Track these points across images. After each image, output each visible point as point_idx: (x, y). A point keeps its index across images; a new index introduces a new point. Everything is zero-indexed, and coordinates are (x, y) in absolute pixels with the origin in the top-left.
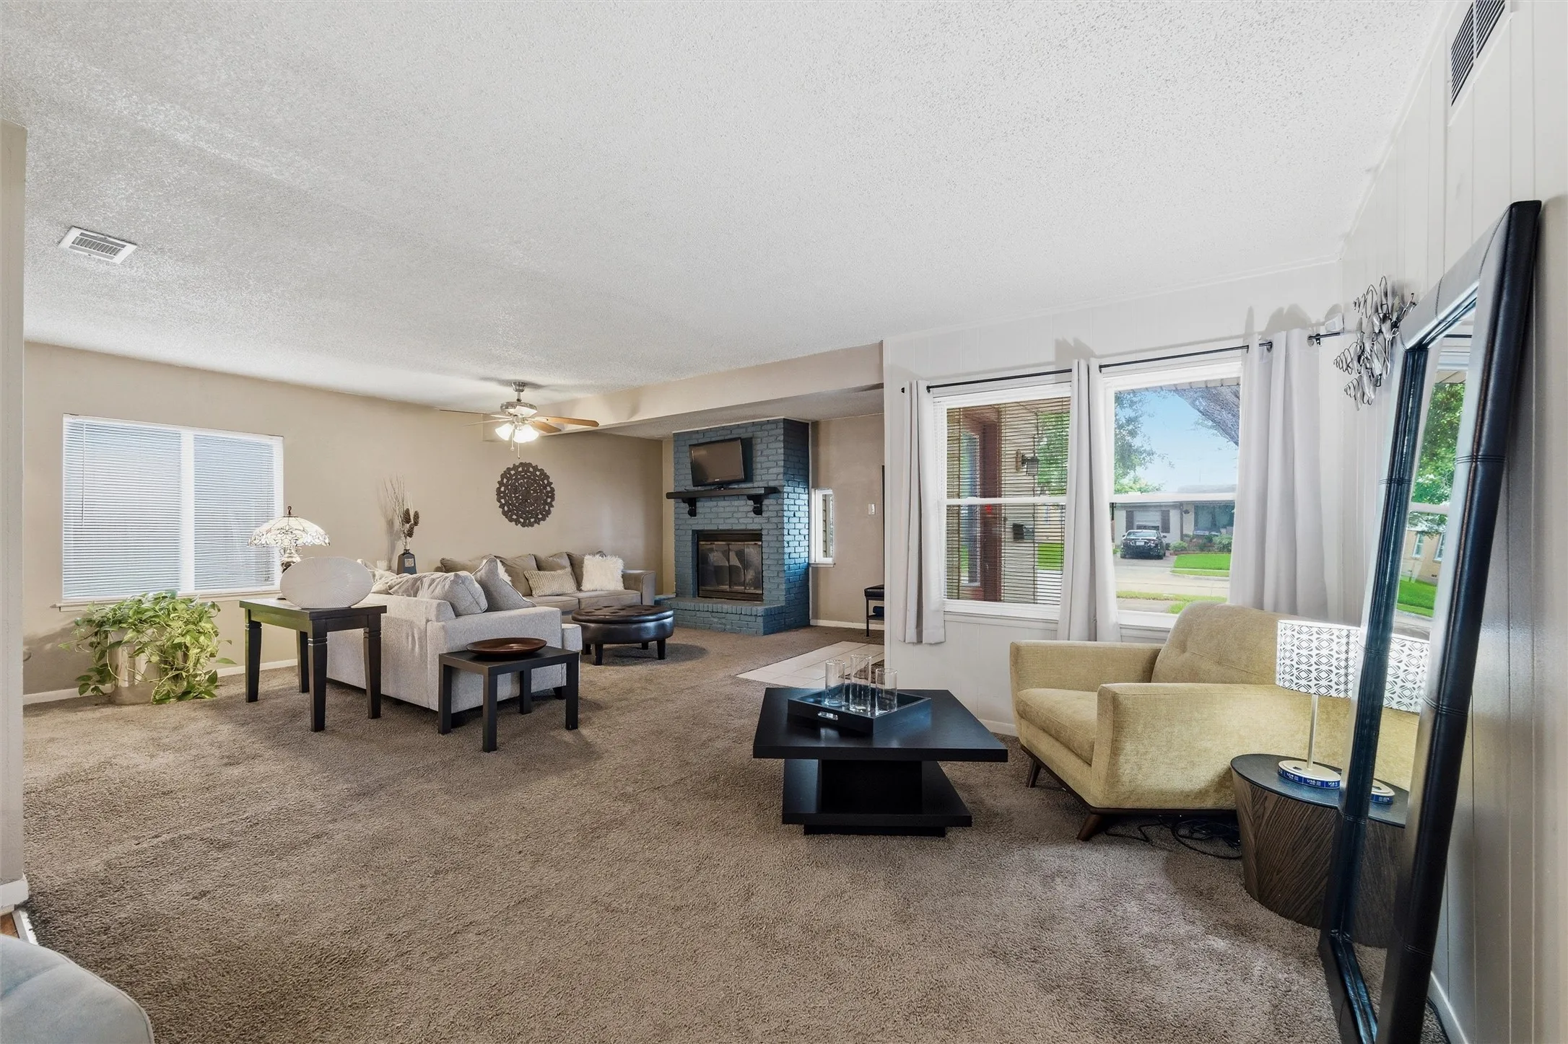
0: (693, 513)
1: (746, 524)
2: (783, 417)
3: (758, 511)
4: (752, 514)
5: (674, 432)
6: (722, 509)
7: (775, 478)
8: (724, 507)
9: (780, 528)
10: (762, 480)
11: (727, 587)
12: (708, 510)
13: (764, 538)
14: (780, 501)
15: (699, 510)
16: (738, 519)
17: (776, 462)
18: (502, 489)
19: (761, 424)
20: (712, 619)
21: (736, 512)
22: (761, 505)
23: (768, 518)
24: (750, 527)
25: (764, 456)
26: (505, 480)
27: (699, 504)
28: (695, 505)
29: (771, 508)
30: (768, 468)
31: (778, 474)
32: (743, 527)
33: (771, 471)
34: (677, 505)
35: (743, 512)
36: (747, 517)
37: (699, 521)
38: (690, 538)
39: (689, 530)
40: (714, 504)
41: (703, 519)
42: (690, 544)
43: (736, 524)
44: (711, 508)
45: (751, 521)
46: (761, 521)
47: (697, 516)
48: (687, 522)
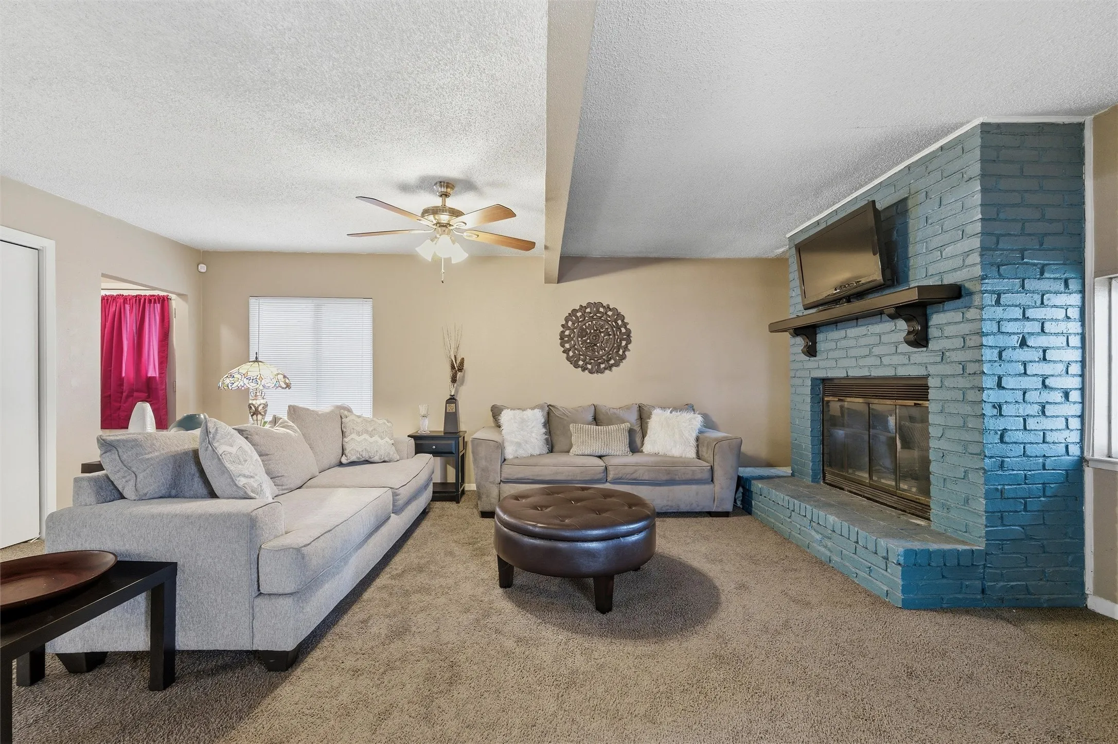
0: (811, 351)
1: (898, 366)
2: (977, 122)
3: (920, 340)
4: (905, 348)
5: (788, 235)
7: (958, 262)
8: (857, 338)
10: (927, 275)
11: (866, 475)
12: (833, 345)
13: (932, 394)
14: (972, 314)
15: (821, 346)
16: (879, 358)
17: (961, 228)
18: (567, 333)
19: (927, 160)
21: (877, 345)
22: (926, 327)
23: (944, 352)
24: (902, 372)
26: (570, 324)
27: (820, 337)
28: (814, 339)
29: (949, 329)
31: (967, 254)
32: (889, 372)
33: (948, 251)
35: (890, 344)
36: (897, 353)
37: (821, 364)
38: (809, 391)
39: (807, 378)
40: (843, 333)
41: (826, 360)
42: (809, 400)
43: (876, 367)
44: (837, 341)
45: (904, 360)
46: (926, 360)
47: (818, 356)
48: (805, 365)
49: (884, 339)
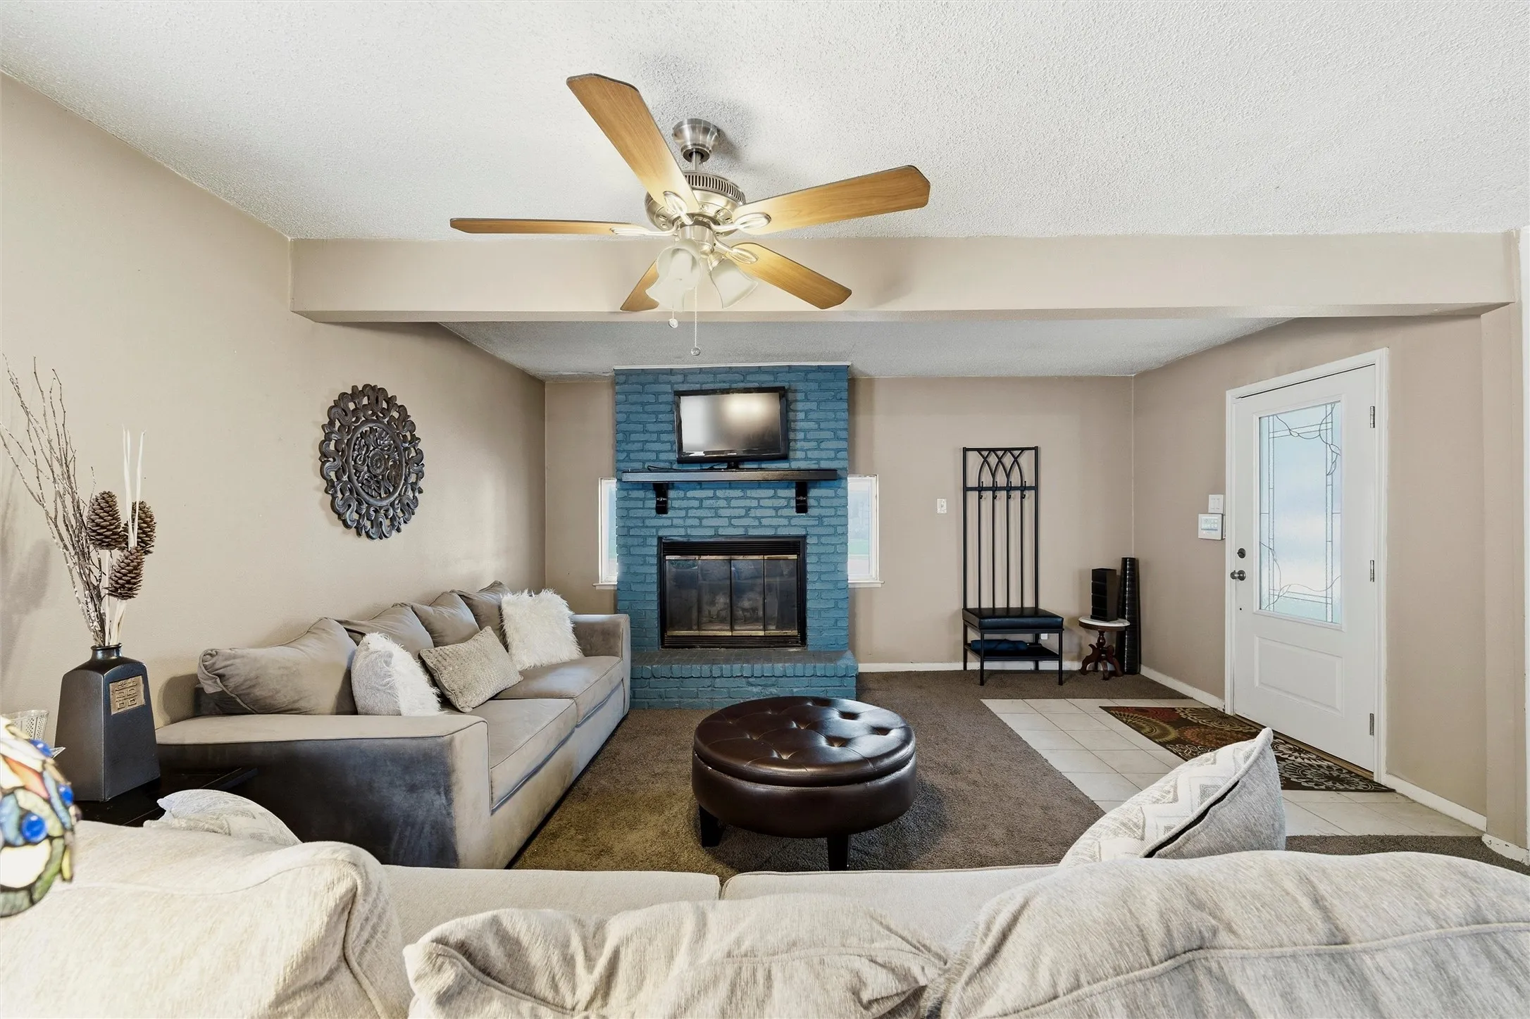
0: (662, 509)
1: (776, 527)
3: (801, 507)
4: (793, 512)
6: (722, 503)
7: (831, 454)
8: (728, 499)
9: (840, 532)
10: (806, 459)
12: (696, 504)
13: (810, 549)
14: (840, 492)
16: (759, 518)
17: (834, 431)
18: (331, 445)
19: (808, 370)
21: (755, 508)
22: (808, 497)
23: (820, 518)
24: (783, 532)
25: (811, 420)
26: (336, 425)
27: (671, 496)
28: (665, 495)
29: (823, 502)
30: (820, 441)
31: (838, 450)
32: (770, 532)
33: (825, 445)
34: (625, 493)
35: (770, 507)
36: (777, 516)
37: (676, 522)
38: (654, 551)
39: (652, 536)
40: (710, 493)
41: (684, 518)
42: (655, 561)
43: (754, 527)
44: (701, 500)
45: (785, 522)
46: (805, 523)
47: (671, 513)
48: (648, 522)
49: (764, 503)
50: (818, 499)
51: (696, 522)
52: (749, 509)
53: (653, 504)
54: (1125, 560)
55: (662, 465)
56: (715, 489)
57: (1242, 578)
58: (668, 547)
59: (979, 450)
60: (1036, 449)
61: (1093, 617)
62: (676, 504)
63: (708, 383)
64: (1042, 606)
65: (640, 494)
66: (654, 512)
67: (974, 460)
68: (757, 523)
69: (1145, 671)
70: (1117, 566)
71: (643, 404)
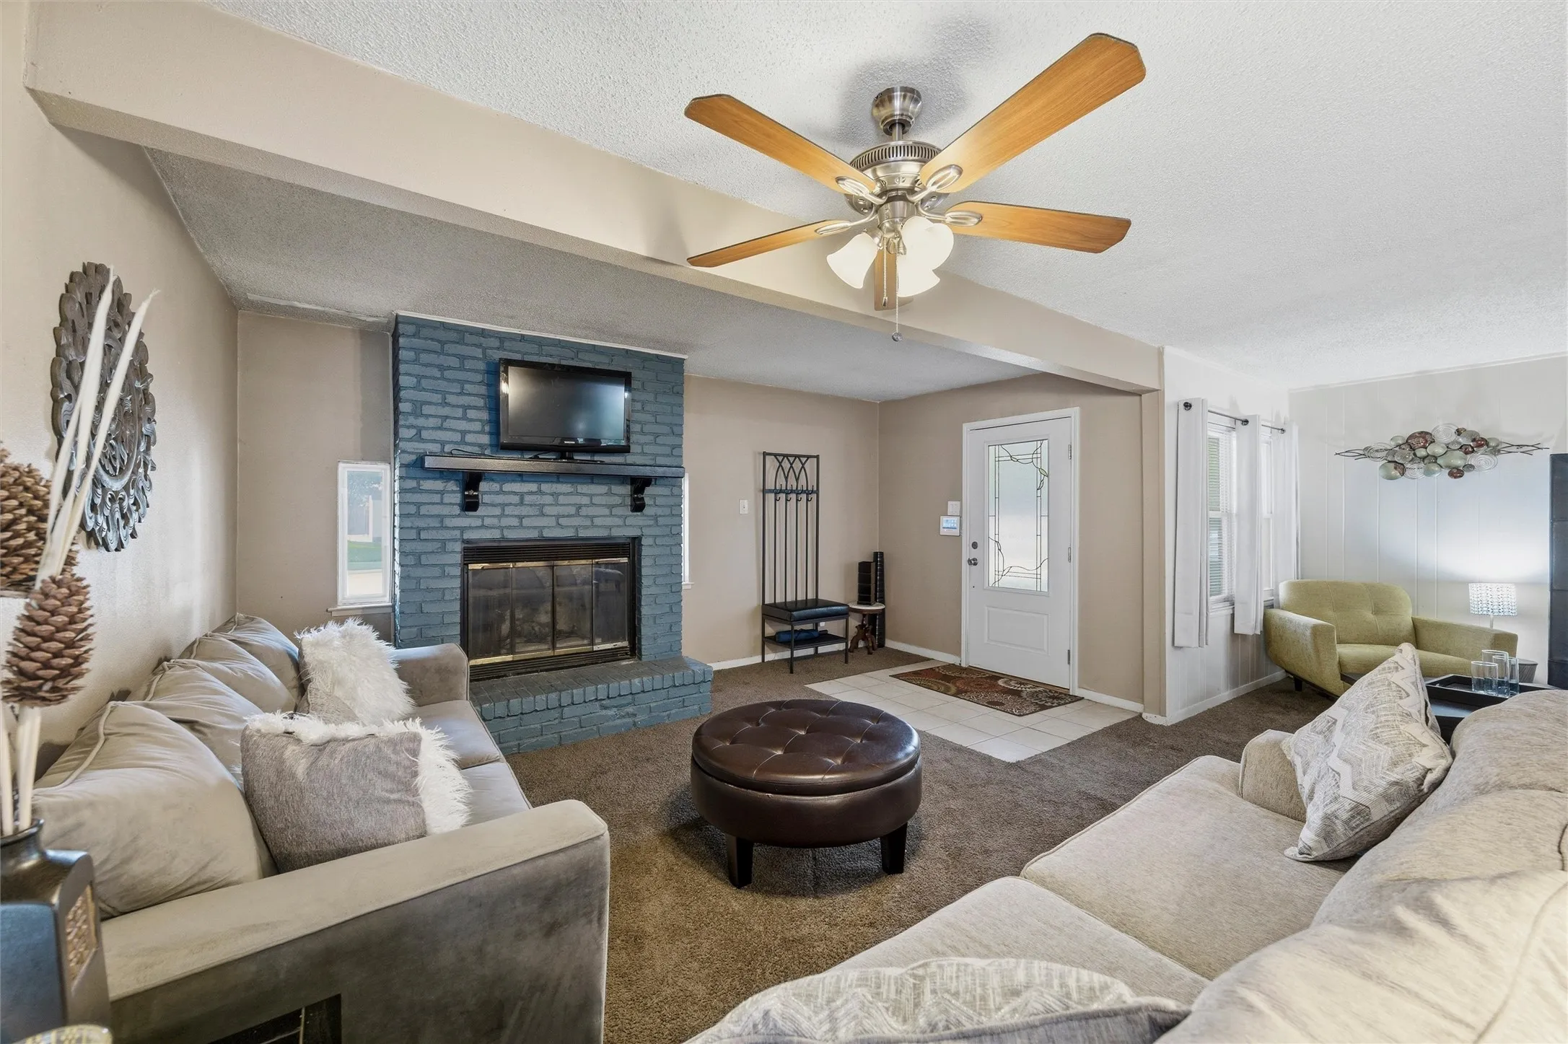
0: (470, 505)
1: (610, 528)
2: (688, 356)
3: (636, 506)
4: (627, 511)
6: (548, 499)
7: (667, 452)
8: (555, 495)
9: (674, 533)
10: (643, 453)
11: (548, 647)
12: (514, 499)
13: (643, 551)
14: (675, 491)
15: (489, 498)
16: (592, 518)
17: (670, 426)
19: (644, 357)
20: (604, 712)
21: (587, 506)
22: (643, 495)
23: (656, 517)
24: (617, 533)
25: (648, 412)
27: (487, 487)
29: (659, 501)
30: (657, 435)
31: (674, 448)
32: (601, 534)
33: (661, 440)
34: (412, 483)
35: (603, 505)
36: (611, 515)
37: (488, 521)
38: (458, 558)
39: (455, 540)
40: (533, 487)
41: (499, 517)
42: (457, 571)
43: (586, 527)
44: (522, 495)
45: (619, 521)
46: (641, 523)
47: (481, 511)
48: (448, 522)
49: (596, 500)
50: (654, 497)
51: (515, 522)
52: (579, 507)
53: (457, 498)
54: (876, 554)
55: (469, 449)
56: (540, 482)
57: (975, 564)
58: (474, 552)
59: (776, 455)
60: (817, 457)
61: (859, 603)
62: (486, 499)
63: (532, 354)
64: (820, 597)
65: (438, 485)
66: (457, 510)
67: (771, 463)
68: (588, 523)
69: (890, 644)
70: (870, 559)
71: (441, 368)
